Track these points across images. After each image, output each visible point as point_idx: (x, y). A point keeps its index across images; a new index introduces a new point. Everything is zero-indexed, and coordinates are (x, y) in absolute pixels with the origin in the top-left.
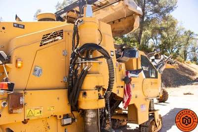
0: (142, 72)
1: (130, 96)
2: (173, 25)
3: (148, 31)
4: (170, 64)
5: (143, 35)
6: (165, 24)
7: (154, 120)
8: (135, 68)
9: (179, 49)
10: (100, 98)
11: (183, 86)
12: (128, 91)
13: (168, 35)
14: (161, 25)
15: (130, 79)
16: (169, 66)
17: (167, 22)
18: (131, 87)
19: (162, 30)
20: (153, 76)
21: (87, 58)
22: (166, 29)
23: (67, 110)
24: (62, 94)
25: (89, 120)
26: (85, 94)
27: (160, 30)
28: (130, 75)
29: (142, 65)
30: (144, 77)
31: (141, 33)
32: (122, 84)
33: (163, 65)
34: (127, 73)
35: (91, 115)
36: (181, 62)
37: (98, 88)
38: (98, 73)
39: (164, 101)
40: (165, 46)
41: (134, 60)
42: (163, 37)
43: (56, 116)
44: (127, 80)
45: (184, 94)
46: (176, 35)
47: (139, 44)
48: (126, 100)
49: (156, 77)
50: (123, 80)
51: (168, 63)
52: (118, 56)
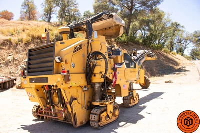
0: (124, 64)
1: (116, 78)
2: (160, 17)
3: (136, 23)
4: (150, 56)
5: (131, 27)
6: (153, 16)
7: (133, 96)
8: (120, 62)
9: (165, 40)
10: (102, 77)
11: (166, 75)
12: (115, 76)
13: (155, 27)
14: (149, 17)
15: (117, 69)
16: (149, 58)
17: (154, 15)
18: (117, 73)
19: (149, 23)
20: (132, 66)
21: (96, 59)
22: (153, 22)
23: (86, 84)
24: (83, 76)
25: (97, 88)
26: (95, 75)
27: (147, 23)
28: (117, 66)
29: (125, 60)
30: (126, 67)
31: (129, 25)
32: (112, 71)
33: (143, 58)
34: (115, 65)
35: (97, 85)
36: (167, 53)
37: (101, 73)
38: (100, 66)
39: (146, 88)
40: (152, 38)
41: (119, 57)
42: (150, 30)
43: (81, 86)
44: (115, 69)
45: (166, 82)
46: (163, 27)
47: (128, 35)
48: (114, 81)
49: (135, 67)
50: (112, 69)
51: (148, 56)
52: (109, 55)
